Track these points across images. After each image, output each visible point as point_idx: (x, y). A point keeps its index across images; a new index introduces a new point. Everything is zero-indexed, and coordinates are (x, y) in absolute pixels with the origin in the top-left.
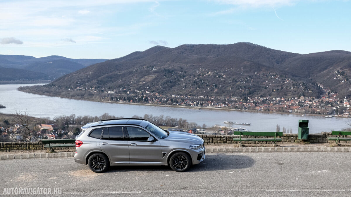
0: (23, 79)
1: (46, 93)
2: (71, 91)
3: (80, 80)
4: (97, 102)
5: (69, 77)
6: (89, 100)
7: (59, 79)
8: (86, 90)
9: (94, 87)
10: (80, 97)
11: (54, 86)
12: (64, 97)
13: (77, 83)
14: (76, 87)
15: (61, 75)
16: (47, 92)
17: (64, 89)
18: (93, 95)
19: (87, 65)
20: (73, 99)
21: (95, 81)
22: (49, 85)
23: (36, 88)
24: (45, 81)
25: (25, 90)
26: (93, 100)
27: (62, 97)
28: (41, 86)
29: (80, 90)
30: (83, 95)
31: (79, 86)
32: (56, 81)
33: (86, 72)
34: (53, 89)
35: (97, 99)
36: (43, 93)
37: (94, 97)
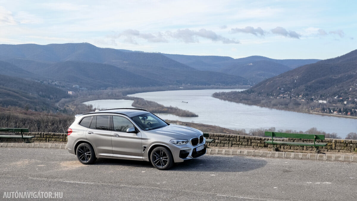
0: (220, 84)
1: (243, 101)
2: (273, 99)
3: (284, 86)
4: (304, 113)
5: (272, 82)
6: (294, 111)
7: (260, 84)
8: (291, 98)
9: (301, 94)
10: (283, 106)
11: (253, 92)
12: (264, 106)
13: (280, 89)
14: (279, 94)
15: (263, 79)
16: (245, 99)
17: (265, 96)
18: (300, 104)
19: (294, 67)
20: (274, 108)
21: (302, 87)
22: (247, 91)
23: (232, 94)
24: (244, 86)
25: (220, 97)
26: (299, 111)
27: (262, 106)
28: (239, 92)
29: (284, 97)
30: (287, 105)
31: (283, 93)
32: (256, 86)
33: (292, 76)
34: (252, 96)
35: (304, 109)
36: (241, 100)
37: (300, 107)
